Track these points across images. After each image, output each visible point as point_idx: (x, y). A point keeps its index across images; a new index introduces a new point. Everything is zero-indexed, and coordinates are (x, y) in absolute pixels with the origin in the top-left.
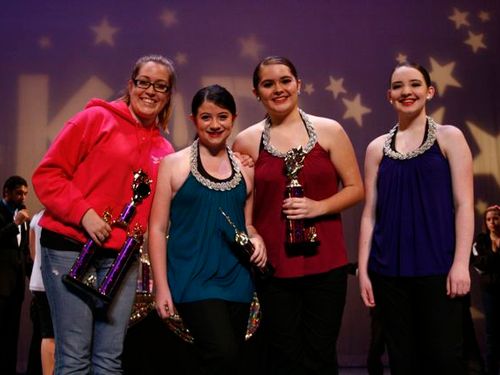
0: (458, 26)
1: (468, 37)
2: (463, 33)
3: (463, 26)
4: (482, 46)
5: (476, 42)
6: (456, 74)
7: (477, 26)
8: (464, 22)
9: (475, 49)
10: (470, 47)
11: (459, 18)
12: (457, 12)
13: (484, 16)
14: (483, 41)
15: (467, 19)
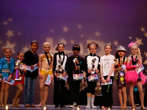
0: (142, 31)
5: (146, 35)
6: (142, 42)
8: (144, 30)
12: (142, 28)
15: (145, 30)
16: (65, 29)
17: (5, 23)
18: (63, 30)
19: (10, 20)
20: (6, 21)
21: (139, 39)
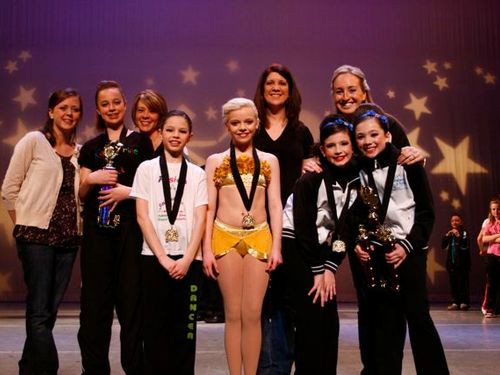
0: (429, 72)
1: (436, 80)
2: (433, 77)
3: (433, 72)
4: (446, 85)
5: (441, 83)
6: (428, 105)
7: (442, 72)
8: (434, 70)
9: (441, 88)
10: (437, 87)
11: (430, 67)
12: (428, 62)
13: (447, 66)
14: (447, 83)
15: (436, 67)
16: (190, 76)
17: (12, 67)
18: (181, 77)
19: (25, 55)
20: (13, 61)
21: (419, 97)
